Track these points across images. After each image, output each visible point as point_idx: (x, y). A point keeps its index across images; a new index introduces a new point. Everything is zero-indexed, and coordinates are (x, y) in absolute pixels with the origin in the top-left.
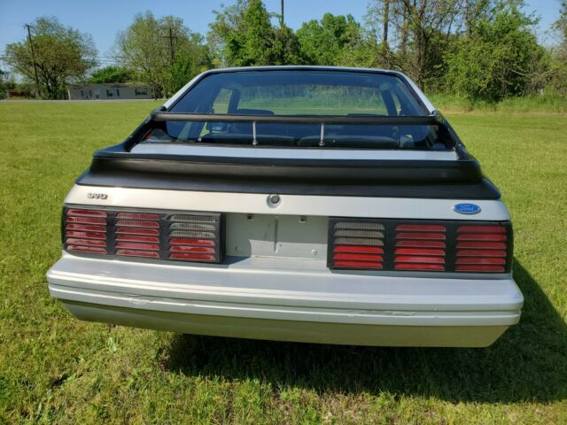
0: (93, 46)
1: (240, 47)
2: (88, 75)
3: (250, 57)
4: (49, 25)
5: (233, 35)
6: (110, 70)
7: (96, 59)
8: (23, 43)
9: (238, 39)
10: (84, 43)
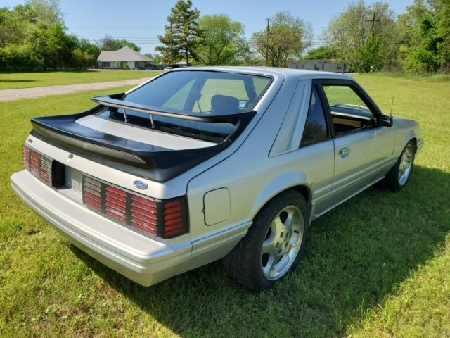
0: (312, 31)
1: (432, 27)
2: (305, 54)
3: (438, 36)
4: (284, 18)
5: (425, 16)
6: (322, 49)
7: (312, 41)
8: (263, 31)
9: (431, 19)
10: (305, 30)
